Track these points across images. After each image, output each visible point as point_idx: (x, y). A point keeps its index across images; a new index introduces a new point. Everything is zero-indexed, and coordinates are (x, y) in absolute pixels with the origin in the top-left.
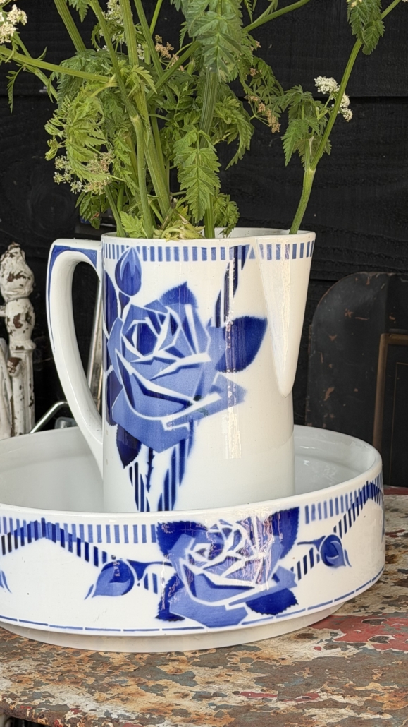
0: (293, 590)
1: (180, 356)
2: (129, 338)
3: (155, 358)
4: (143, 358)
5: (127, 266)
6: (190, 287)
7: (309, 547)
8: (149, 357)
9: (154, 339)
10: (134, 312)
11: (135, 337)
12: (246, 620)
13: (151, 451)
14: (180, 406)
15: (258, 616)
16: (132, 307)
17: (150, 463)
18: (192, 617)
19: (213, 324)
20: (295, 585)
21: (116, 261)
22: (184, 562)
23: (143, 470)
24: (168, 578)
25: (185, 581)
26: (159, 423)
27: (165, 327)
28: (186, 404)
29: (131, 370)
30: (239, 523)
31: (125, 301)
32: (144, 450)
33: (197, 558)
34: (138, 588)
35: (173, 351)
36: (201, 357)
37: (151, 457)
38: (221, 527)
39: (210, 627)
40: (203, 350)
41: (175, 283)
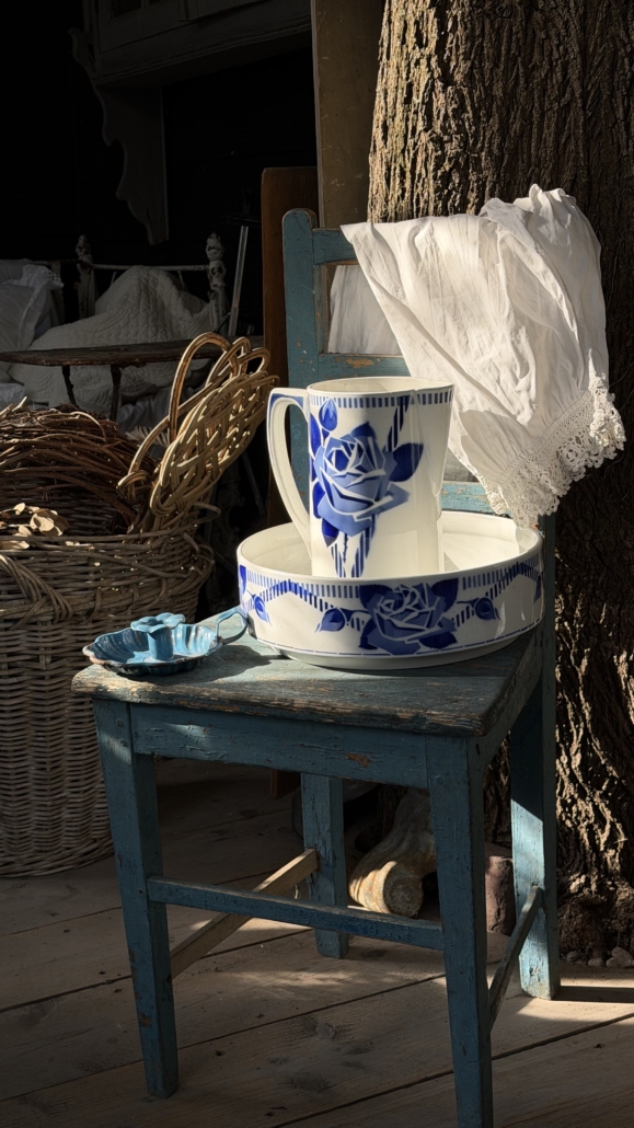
0: (453, 633)
1: (366, 471)
2: (330, 459)
3: (348, 473)
4: (339, 473)
5: (328, 411)
6: (372, 425)
7: (466, 605)
8: (343, 473)
9: (347, 460)
11: (334, 459)
12: (419, 651)
13: (346, 536)
15: (428, 649)
17: (345, 544)
18: (382, 647)
19: (387, 449)
20: (455, 630)
21: (319, 407)
22: (377, 611)
23: (341, 549)
24: (366, 621)
25: (377, 623)
26: (351, 517)
27: (354, 452)
28: (369, 504)
29: (331, 481)
30: (415, 587)
31: (326, 435)
32: (341, 535)
33: (386, 609)
34: (347, 628)
35: (360, 468)
36: (380, 472)
37: (346, 539)
38: (402, 589)
39: (394, 654)
40: (380, 467)
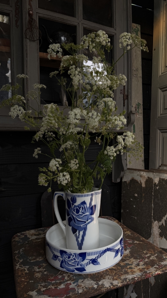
1: (84, 214)
2: (74, 211)
3: (80, 214)
4: (77, 214)
5: (73, 198)
6: (85, 201)
8: (78, 214)
9: (79, 211)
10: (75, 206)
11: (75, 211)
14: (84, 222)
16: (75, 205)
19: (89, 207)
21: (71, 197)
23: (78, 235)
26: (81, 226)
27: (81, 209)
28: (85, 222)
29: (75, 217)
30: (74, 253)
31: (73, 204)
32: (78, 231)
33: (66, 258)
35: (83, 213)
37: (79, 232)
38: (70, 254)
40: (88, 212)
41: (83, 201)
